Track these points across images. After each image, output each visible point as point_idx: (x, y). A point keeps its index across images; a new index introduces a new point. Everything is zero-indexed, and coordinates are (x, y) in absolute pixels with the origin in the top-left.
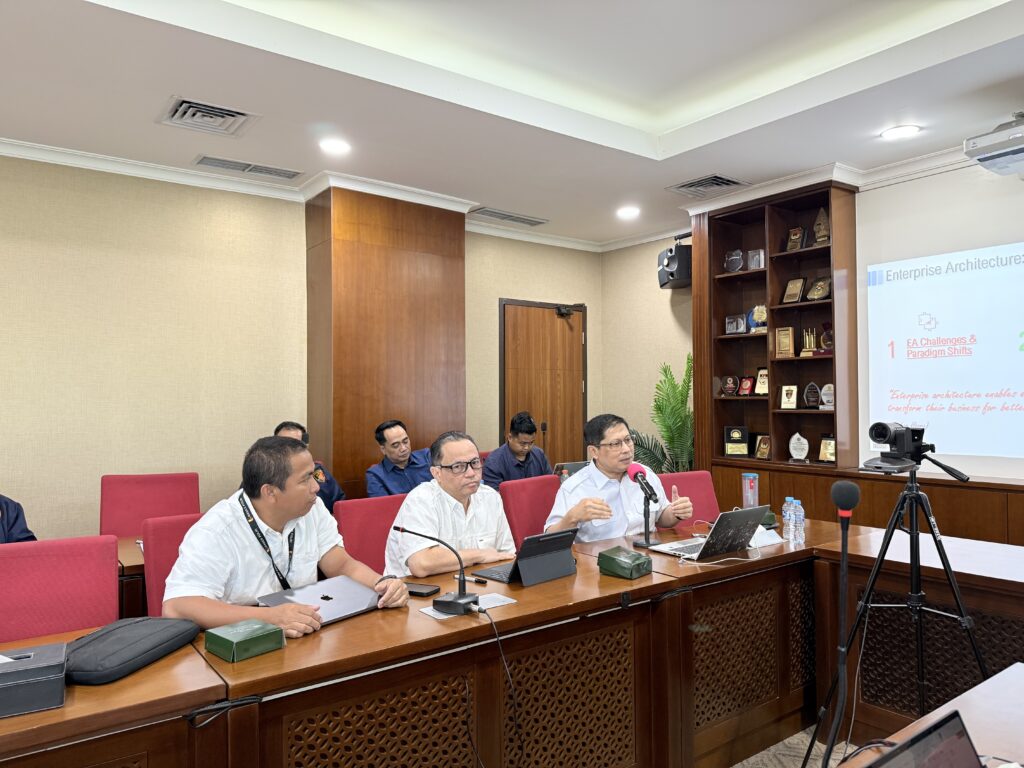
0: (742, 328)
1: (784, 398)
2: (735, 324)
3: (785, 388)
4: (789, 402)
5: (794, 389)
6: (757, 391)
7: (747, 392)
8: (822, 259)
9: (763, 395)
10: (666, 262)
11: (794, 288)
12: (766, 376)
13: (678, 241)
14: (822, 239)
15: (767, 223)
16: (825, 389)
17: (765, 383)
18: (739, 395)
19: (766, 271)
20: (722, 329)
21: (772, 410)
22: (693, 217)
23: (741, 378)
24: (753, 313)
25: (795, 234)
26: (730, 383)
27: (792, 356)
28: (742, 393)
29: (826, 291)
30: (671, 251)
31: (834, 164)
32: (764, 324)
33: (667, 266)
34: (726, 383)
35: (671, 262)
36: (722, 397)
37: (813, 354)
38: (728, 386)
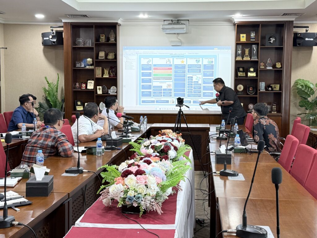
0: (83, 66)
1: (98, 91)
2: (80, 64)
3: (98, 87)
4: (100, 92)
5: (101, 87)
6: (88, 88)
7: (84, 88)
8: (113, 46)
9: (91, 89)
10: (51, 37)
11: (102, 54)
12: (91, 83)
13: (52, 28)
14: (112, 40)
15: (94, 31)
16: (112, 88)
17: (91, 85)
18: (81, 89)
19: (93, 48)
20: (74, 65)
21: (95, 95)
22: (64, 22)
23: (81, 83)
24: (87, 61)
25: (102, 36)
26: (77, 85)
27: (101, 77)
28: (82, 88)
29: (113, 57)
30: (53, 33)
31: (120, 18)
32: (91, 65)
33: (51, 39)
34: (76, 85)
35: (53, 37)
36: (75, 90)
37: (108, 76)
38: (76, 86)
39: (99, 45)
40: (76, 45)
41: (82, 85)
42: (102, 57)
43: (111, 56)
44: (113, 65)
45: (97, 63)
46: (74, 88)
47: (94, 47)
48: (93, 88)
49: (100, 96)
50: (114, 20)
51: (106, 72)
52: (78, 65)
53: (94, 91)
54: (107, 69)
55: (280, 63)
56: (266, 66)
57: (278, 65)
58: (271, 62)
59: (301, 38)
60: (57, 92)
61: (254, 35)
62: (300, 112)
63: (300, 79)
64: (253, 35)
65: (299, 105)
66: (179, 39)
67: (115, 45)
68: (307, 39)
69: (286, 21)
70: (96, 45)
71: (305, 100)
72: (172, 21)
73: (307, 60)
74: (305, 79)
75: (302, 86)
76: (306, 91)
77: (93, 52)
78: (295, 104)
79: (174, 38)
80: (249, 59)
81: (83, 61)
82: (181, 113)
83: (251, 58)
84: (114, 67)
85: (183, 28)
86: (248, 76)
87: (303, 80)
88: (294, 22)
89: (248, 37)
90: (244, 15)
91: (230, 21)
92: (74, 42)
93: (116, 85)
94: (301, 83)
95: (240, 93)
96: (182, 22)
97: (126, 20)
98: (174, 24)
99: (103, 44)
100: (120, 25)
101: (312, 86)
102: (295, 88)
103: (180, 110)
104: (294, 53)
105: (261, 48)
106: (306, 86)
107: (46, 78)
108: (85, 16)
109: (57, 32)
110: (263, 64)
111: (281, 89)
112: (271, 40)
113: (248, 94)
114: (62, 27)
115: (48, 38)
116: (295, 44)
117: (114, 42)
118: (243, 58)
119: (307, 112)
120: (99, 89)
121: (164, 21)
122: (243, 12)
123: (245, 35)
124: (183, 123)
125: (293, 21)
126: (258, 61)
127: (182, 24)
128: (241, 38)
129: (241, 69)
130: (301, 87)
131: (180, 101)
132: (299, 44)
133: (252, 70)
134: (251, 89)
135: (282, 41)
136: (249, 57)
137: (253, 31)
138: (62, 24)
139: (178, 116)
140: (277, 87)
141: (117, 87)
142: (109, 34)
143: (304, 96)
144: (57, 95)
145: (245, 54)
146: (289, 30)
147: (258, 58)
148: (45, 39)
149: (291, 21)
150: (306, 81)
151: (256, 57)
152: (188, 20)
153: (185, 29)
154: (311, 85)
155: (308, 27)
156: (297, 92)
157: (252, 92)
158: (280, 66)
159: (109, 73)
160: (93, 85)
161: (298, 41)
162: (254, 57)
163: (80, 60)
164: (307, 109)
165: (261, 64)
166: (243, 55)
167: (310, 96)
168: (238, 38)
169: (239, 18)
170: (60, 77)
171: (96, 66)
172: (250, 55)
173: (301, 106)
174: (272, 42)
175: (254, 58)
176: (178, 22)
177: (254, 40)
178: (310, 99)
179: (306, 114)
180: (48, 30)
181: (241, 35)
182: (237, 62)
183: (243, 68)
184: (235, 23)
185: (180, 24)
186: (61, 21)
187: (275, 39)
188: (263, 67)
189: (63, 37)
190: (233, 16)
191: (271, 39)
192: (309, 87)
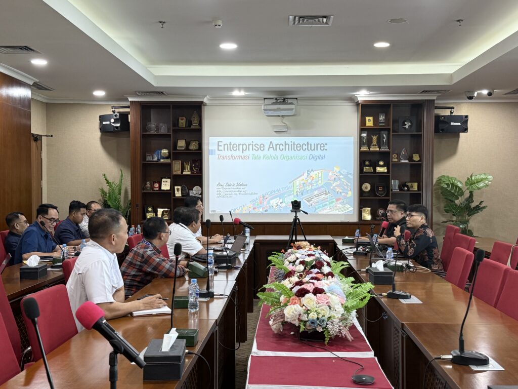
0: (156, 159)
1: (176, 192)
2: (152, 156)
3: (176, 187)
4: (178, 194)
5: (180, 187)
6: (163, 188)
7: (157, 189)
8: (197, 133)
9: (167, 190)
10: (112, 120)
11: (181, 144)
12: (167, 181)
13: (114, 109)
14: (195, 125)
15: (171, 113)
16: (195, 188)
17: (166, 185)
18: (153, 190)
19: (170, 135)
20: (144, 158)
21: (173, 198)
22: (131, 101)
23: (154, 182)
24: (161, 152)
25: (182, 120)
26: (148, 184)
27: (180, 173)
28: (155, 189)
29: (197, 147)
30: (116, 116)
31: (206, 96)
32: (167, 158)
33: (113, 123)
34: (146, 184)
35: (116, 121)
36: (144, 191)
37: (189, 173)
38: (147, 186)
39: (177, 132)
40: (146, 131)
41: (154, 184)
42: (182, 147)
43: (193, 146)
44: (196, 158)
45: (175, 154)
46: (144, 189)
47: (171, 133)
48: (169, 188)
49: (178, 199)
50: (199, 98)
51: (187, 166)
52: (149, 158)
53: (170, 193)
54: (188, 163)
55: (418, 155)
56: (400, 159)
57: (416, 158)
58: (406, 154)
59: (444, 122)
60: (120, 194)
61: (384, 117)
62: (444, 219)
63: (444, 176)
64: (382, 118)
65: (445, 210)
66: (285, 123)
67: (199, 131)
68: (452, 124)
69: (425, 100)
70: (174, 131)
71: (452, 203)
72: (276, 99)
73: (453, 151)
74: (450, 176)
75: (448, 184)
76: (453, 191)
77: (170, 140)
78: (438, 209)
79: (278, 122)
80: (378, 149)
81: (156, 153)
82: (298, 221)
83: (380, 148)
84: (198, 160)
85: (292, 109)
86: (377, 171)
87: (448, 177)
88: (436, 102)
89: (376, 121)
90: (371, 93)
91: (352, 100)
92: (144, 128)
93: (200, 184)
94: (445, 180)
95: (366, 195)
96: (290, 101)
97: (214, 98)
98: (280, 103)
99: (183, 130)
100: (205, 105)
101: (460, 185)
102: (438, 187)
103: (296, 216)
104: (436, 141)
105: (393, 135)
106: (453, 185)
107: (104, 175)
108: (161, 93)
109: (121, 114)
110: (396, 156)
111: (420, 188)
112: (405, 125)
113: (376, 196)
114: (128, 107)
115: (108, 123)
116: (437, 130)
117: (198, 127)
118: (369, 148)
119: (455, 218)
120: (178, 190)
121: (265, 99)
122: (370, 89)
123: (371, 118)
124: (300, 234)
125: (434, 100)
126: (390, 152)
127: (290, 104)
128: (367, 122)
129: (367, 163)
130: (446, 186)
131: (296, 205)
132: (442, 130)
133: (381, 163)
134: (381, 188)
135: (419, 126)
136: (377, 147)
137: (382, 113)
138: (128, 104)
139: (293, 226)
140: (415, 186)
141: (201, 187)
142: (192, 115)
143: (450, 198)
144: (120, 198)
145: (372, 142)
146: (429, 112)
147: (389, 148)
148: (104, 123)
149: (432, 100)
150: (452, 178)
151: (387, 147)
152: (297, 99)
153: (294, 111)
154: (459, 183)
155: (453, 108)
156: (442, 193)
157: (382, 192)
158: (419, 159)
159: (191, 169)
160: (169, 184)
161: (441, 126)
162: (383, 146)
163: (152, 152)
164: (454, 215)
165: (393, 156)
166: (369, 143)
167: (458, 199)
168: (363, 122)
169: (363, 96)
170: (123, 175)
171: (173, 160)
172: (379, 144)
173: (447, 211)
174: (407, 127)
175: (384, 149)
176: (284, 101)
177: (384, 124)
178: (457, 202)
179: (453, 221)
180: (109, 112)
181: (367, 118)
182: (362, 154)
183: (370, 161)
184: (359, 102)
185: (287, 104)
186: (127, 100)
187: (411, 122)
188: (396, 160)
189: (129, 121)
190: (357, 93)
191: (406, 123)
192: (457, 186)
